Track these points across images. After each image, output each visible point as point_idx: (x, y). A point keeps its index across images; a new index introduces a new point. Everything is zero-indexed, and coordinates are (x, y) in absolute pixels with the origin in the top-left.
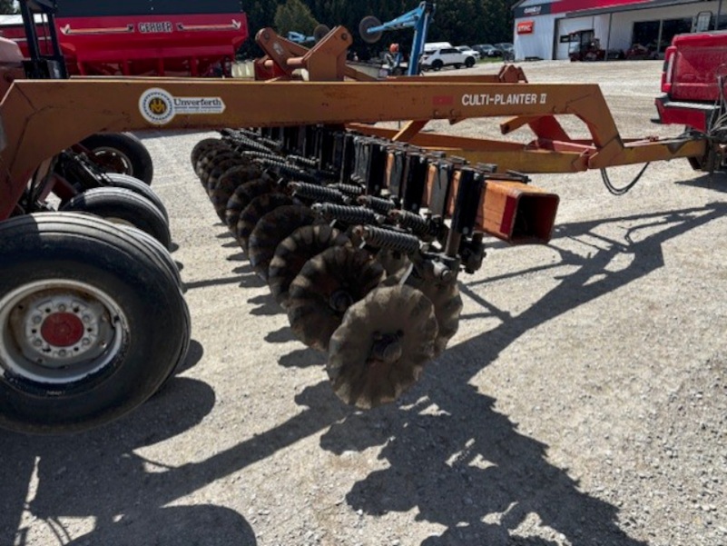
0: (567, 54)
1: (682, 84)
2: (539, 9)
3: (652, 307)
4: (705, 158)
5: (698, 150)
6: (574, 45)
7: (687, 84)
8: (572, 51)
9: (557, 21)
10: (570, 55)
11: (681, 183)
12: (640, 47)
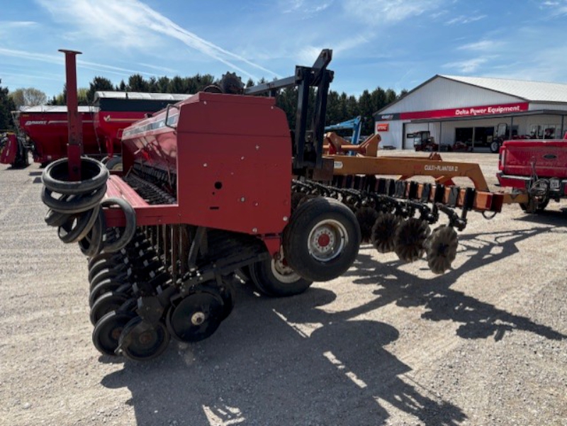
0: (412, 146)
1: (510, 166)
2: (392, 116)
3: (519, 266)
4: (528, 204)
5: (525, 199)
6: (417, 140)
7: (513, 166)
8: (416, 143)
9: (404, 125)
10: (415, 146)
11: (515, 219)
12: (462, 143)
